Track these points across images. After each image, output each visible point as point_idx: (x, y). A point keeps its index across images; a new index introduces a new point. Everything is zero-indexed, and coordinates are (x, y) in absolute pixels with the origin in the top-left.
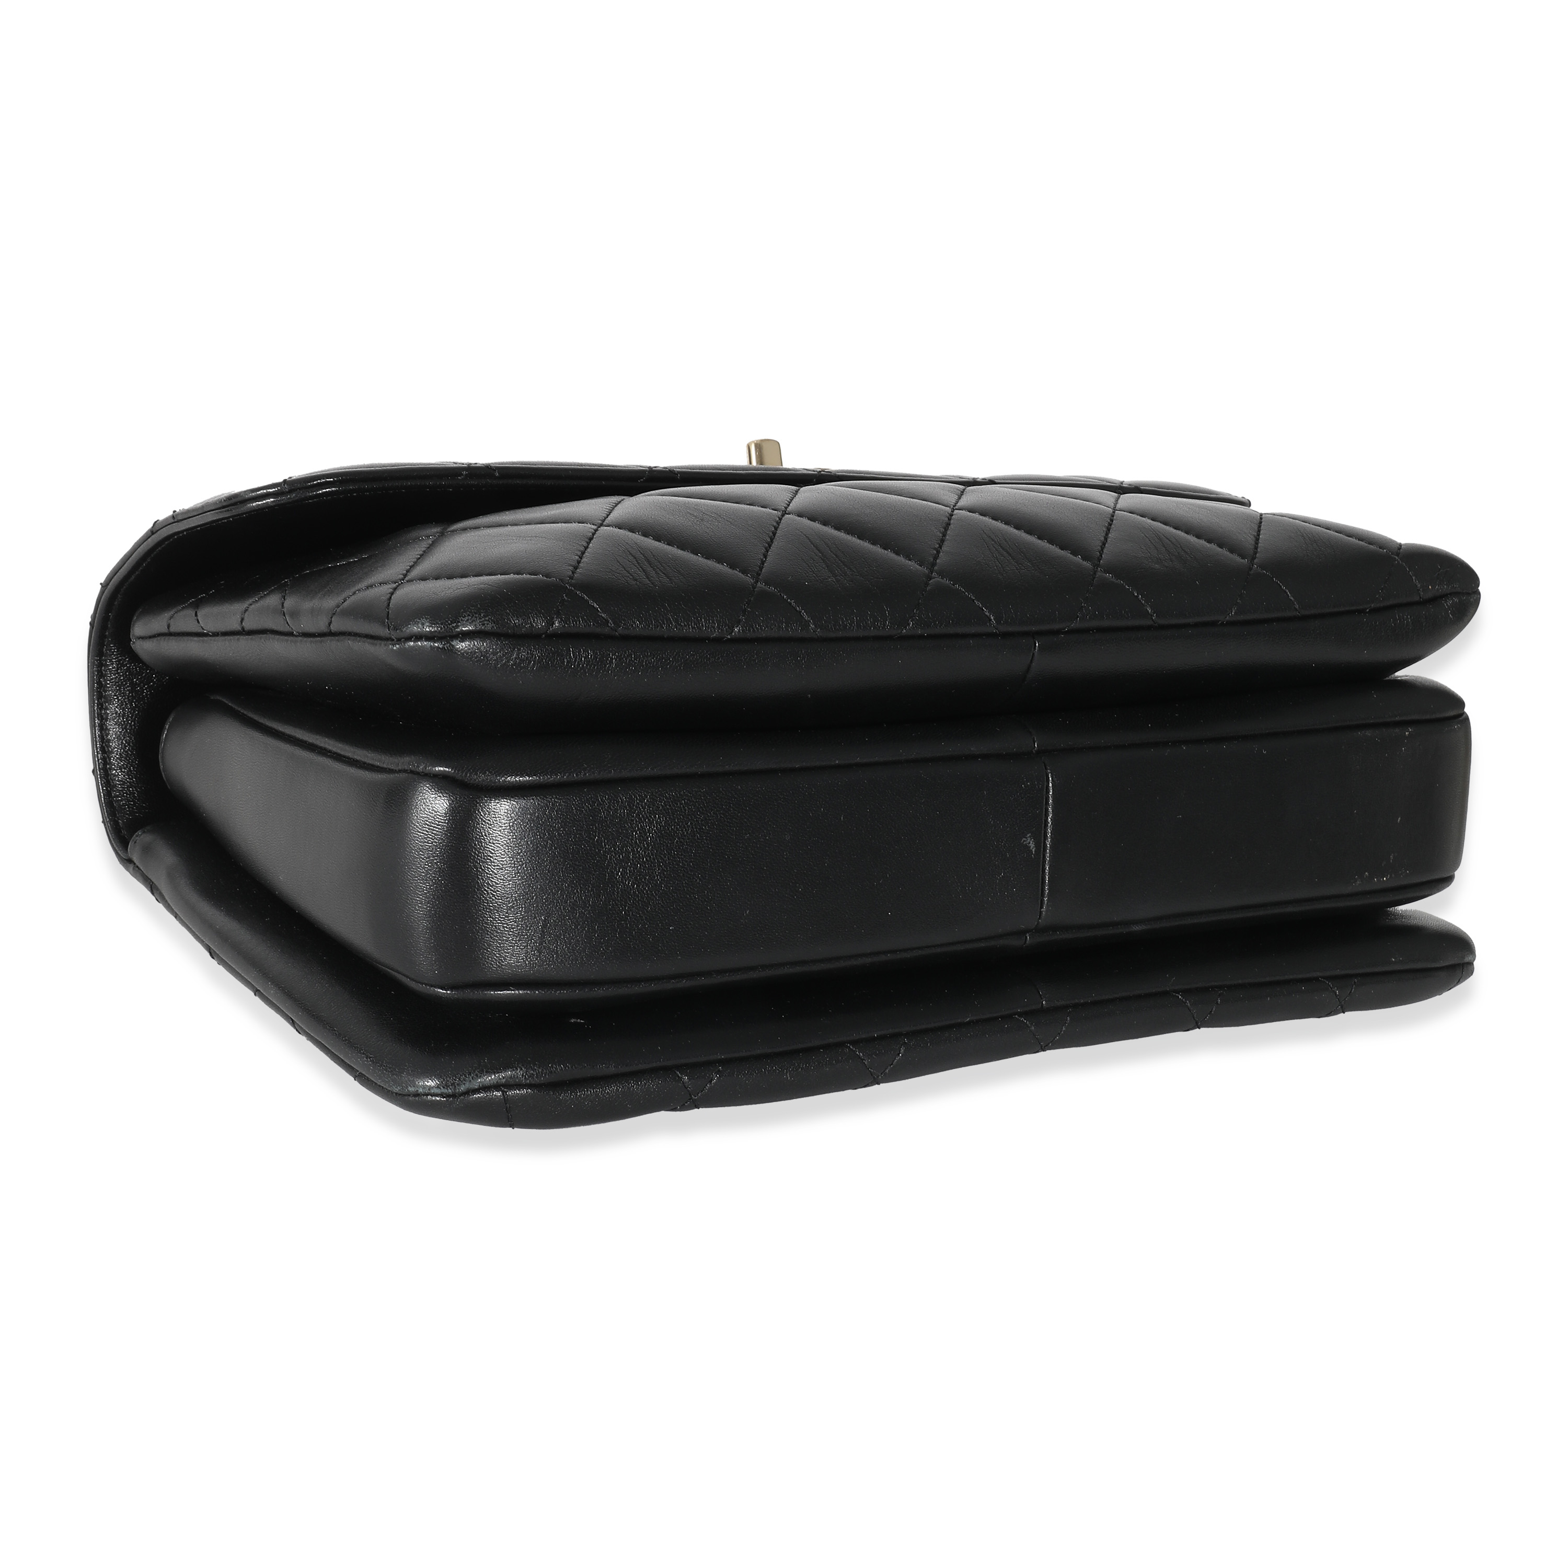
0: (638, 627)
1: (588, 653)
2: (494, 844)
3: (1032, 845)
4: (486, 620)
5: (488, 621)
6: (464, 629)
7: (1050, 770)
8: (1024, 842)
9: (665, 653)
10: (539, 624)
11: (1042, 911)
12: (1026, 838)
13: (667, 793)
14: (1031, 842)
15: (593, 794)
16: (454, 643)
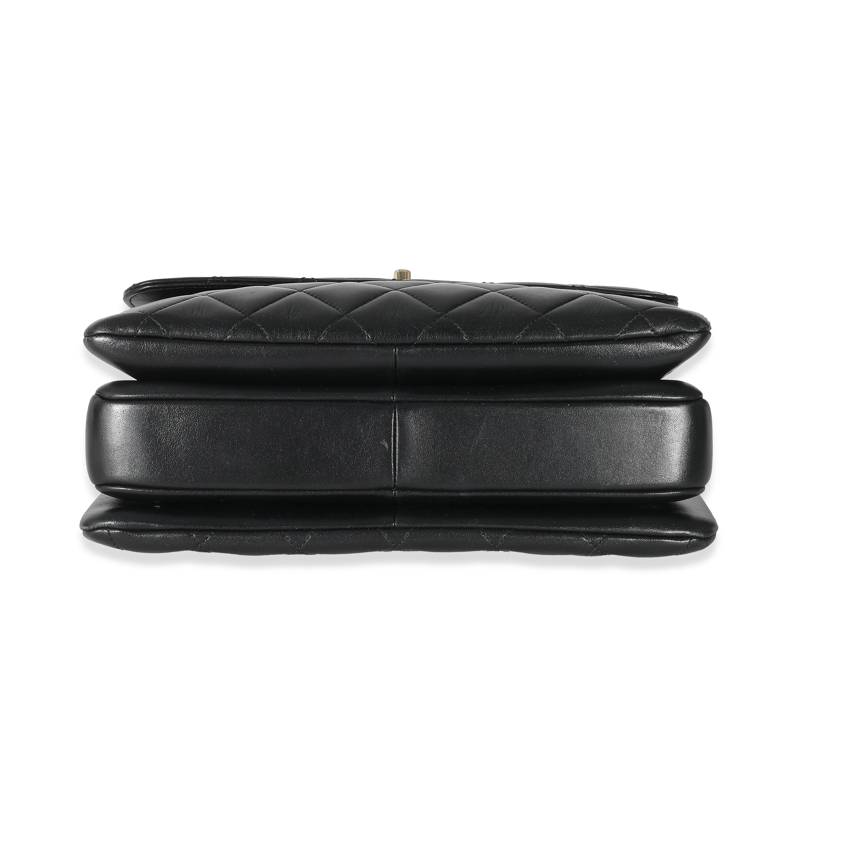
0: (177, 333)
1: (153, 344)
2: (108, 423)
3: (386, 445)
4: (107, 329)
5: (108, 329)
6: (97, 332)
7: (397, 410)
8: (381, 443)
9: (191, 345)
10: (131, 331)
11: (396, 479)
12: (383, 441)
13: (187, 406)
14: (386, 444)
15: (152, 404)
16: (93, 338)
